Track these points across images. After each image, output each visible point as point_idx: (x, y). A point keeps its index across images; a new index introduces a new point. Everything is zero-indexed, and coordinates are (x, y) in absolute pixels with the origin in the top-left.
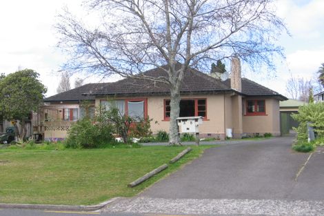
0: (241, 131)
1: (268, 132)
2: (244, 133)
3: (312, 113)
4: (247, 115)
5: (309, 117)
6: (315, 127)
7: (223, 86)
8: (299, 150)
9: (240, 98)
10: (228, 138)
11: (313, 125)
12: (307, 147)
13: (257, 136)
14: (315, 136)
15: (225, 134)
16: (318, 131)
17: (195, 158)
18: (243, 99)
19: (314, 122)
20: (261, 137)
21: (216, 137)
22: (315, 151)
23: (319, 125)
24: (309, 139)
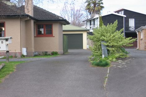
0: (33, 50)
1: (55, 51)
2: (35, 52)
3: (105, 34)
4: (37, 36)
5: (103, 37)
6: (108, 46)
7: (19, 11)
8: (98, 65)
9: (32, 22)
10: (23, 56)
11: (106, 44)
12: (104, 63)
13: (46, 54)
14: (108, 53)
15: (21, 53)
16: (110, 49)
17: (11, 72)
18: (34, 23)
19: (108, 42)
20: (49, 55)
21: (13, 55)
22: (111, 66)
23: (111, 44)
24: (103, 56)
